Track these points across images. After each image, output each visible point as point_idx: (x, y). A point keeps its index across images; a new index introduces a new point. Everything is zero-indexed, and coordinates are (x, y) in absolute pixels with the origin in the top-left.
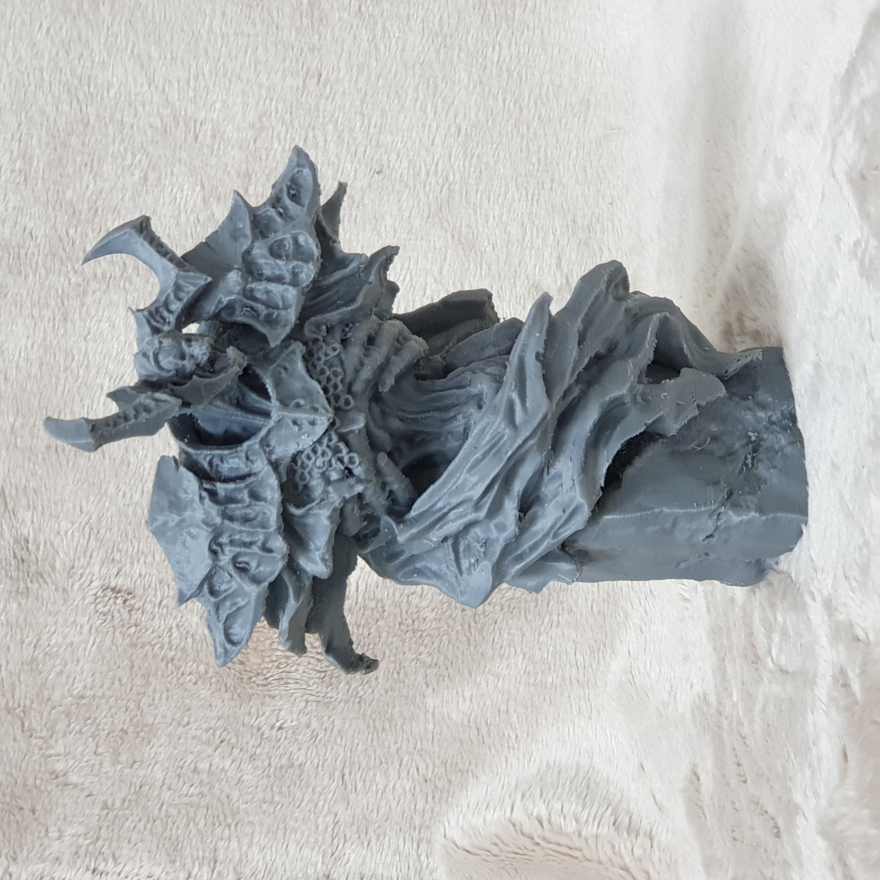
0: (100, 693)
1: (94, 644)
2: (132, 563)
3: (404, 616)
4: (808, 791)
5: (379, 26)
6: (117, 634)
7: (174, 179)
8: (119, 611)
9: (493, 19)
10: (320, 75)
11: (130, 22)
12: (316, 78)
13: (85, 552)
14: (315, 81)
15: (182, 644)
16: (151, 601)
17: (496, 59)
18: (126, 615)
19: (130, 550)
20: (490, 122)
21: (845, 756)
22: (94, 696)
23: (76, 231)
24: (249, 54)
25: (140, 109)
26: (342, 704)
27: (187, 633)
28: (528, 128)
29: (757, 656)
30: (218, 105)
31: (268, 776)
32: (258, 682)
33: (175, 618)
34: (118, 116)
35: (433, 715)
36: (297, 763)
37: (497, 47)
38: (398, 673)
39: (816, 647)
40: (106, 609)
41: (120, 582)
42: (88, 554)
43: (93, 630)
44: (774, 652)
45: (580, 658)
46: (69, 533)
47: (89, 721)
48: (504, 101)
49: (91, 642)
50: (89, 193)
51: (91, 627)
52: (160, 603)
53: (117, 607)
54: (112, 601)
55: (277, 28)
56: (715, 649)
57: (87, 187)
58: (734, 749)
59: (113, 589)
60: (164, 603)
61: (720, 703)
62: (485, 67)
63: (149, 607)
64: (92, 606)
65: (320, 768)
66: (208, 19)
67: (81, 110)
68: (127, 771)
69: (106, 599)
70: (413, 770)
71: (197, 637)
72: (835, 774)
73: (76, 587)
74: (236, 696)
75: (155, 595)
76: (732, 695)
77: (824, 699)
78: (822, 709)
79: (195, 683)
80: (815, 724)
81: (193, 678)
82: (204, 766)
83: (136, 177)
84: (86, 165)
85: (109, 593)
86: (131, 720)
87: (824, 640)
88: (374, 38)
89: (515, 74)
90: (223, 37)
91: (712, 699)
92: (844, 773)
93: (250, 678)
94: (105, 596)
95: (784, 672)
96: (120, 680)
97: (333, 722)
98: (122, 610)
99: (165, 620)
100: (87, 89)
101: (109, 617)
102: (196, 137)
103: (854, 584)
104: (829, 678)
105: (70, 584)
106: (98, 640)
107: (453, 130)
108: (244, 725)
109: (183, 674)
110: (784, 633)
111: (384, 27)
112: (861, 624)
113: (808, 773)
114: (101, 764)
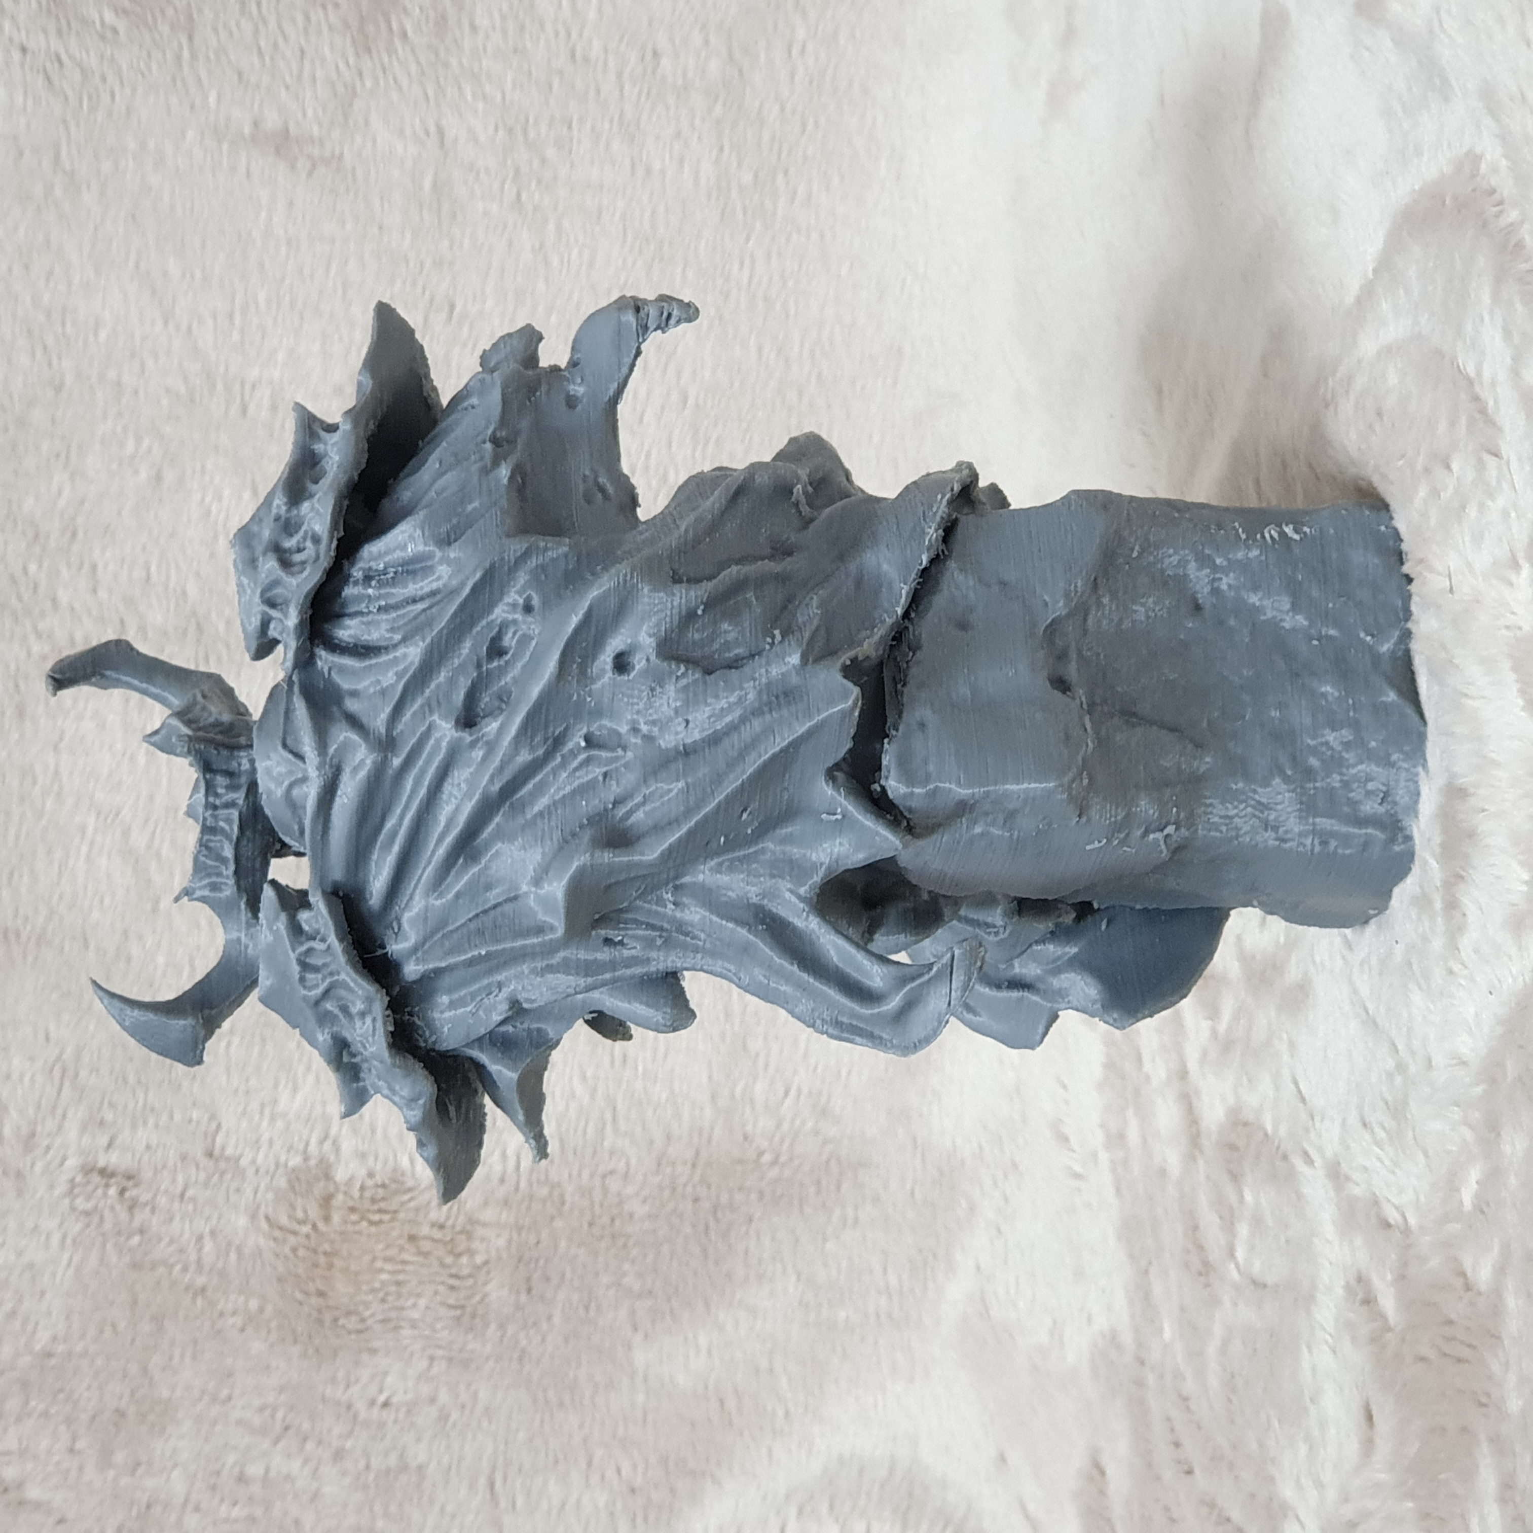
0: (79, 1348)
1: (69, 1265)
2: (134, 1127)
3: (597, 1210)
4: (1303, 1480)
5: (551, 227)
6: (109, 1246)
7: (207, 478)
8: (112, 1208)
9: (739, 214)
10: (452, 307)
11: (133, 216)
12: (446, 309)
13: (54, 1108)
14: (444, 315)
15: (220, 1264)
16: (166, 1191)
17: (745, 280)
18: (124, 1216)
19: (131, 1105)
20: (737, 384)
21: (1370, 1418)
22: (70, 1354)
23: (40, 566)
24: (332, 274)
25: (150, 363)
26: (491, 1363)
27: (229, 1244)
28: (800, 394)
29: (1206, 1264)
30: (281, 357)
31: (365, 1487)
32: (350, 1326)
33: (208, 1219)
34: (112, 374)
35: (646, 1379)
36: (413, 1464)
37: (747, 262)
38: (587, 1308)
39: (1316, 1240)
40: (89, 1206)
41: (113, 1159)
42: (59, 1112)
43: (69, 1241)
44: (1240, 1254)
45: (893, 1279)
46: (27, 1079)
47: (61, 1396)
48: (760, 349)
49: (65, 1262)
50: (62, 503)
51: (64, 1237)
52: (182, 1195)
53: (109, 1202)
54: (100, 1191)
55: (380, 228)
56: (1131, 1256)
57: (60, 493)
58: (1168, 1419)
59: (103, 1172)
60: (190, 1193)
61: (1140, 1345)
62: (727, 296)
63: (162, 1201)
64: (67, 1201)
65: (453, 1470)
66: (263, 214)
67: (50, 365)
68: (124, 1481)
69: (90, 1188)
70: (610, 1473)
71: (247, 1251)
72: (1353, 1448)
73: (39, 1166)
74: (311, 1351)
75: (174, 1180)
76: (1161, 1329)
77: (1330, 1326)
78: (1326, 1342)
79: (242, 1330)
80: (1314, 1369)
81: (238, 1321)
82: (255, 1470)
83: (143, 476)
84: (58, 456)
85: (96, 1179)
86: (132, 1393)
87: (1329, 1230)
88: (542, 246)
89: (778, 307)
90: (289, 242)
91: (1127, 1338)
92: (1368, 1445)
93: (336, 1320)
94: (88, 1182)
95: (1259, 1285)
96: (114, 1326)
97: (476, 1393)
98: (118, 1207)
99: (191, 1222)
100: (60, 330)
101: (95, 1220)
102: (244, 410)
103: (1381, 1134)
104: (1340, 1291)
105: (29, 1164)
106: (76, 1259)
107: (675, 397)
108: (324, 1400)
109: (221, 1314)
110: (1257, 1221)
111: (559, 227)
112: (1395, 1200)
113: (1303, 1449)
114: (81, 1469)
